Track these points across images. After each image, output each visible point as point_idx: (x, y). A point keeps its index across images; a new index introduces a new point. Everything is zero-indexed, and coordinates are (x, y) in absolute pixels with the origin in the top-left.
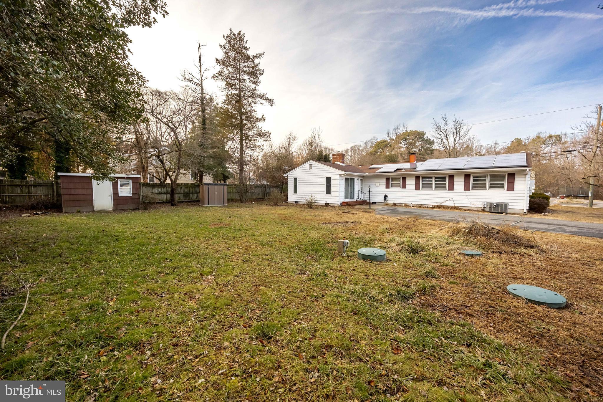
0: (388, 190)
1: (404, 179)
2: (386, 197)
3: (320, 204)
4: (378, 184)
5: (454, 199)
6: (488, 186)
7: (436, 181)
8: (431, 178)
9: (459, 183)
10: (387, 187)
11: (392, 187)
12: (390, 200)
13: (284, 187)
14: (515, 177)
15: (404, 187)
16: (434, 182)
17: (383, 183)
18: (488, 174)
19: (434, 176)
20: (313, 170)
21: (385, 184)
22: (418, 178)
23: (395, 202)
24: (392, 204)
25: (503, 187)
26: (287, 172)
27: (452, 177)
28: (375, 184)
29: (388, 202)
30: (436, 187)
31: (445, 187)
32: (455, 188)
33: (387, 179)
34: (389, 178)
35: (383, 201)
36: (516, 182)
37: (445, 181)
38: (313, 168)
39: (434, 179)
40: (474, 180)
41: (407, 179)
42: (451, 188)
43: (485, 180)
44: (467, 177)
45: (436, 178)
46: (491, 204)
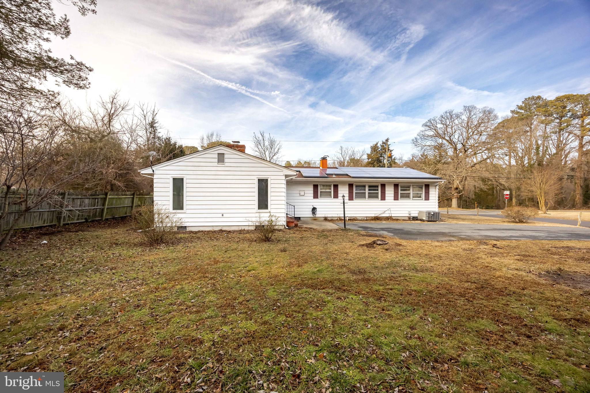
0: (316, 200)
1: (336, 187)
2: (314, 210)
3: (243, 228)
4: (302, 193)
5: (391, 209)
6: (411, 195)
7: (369, 190)
8: (365, 186)
9: (390, 192)
10: (316, 196)
11: (321, 196)
12: (320, 214)
13: (109, 197)
14: (429, 187)
15: (336, 196)
16: (367, 191)
17: (310, 191)
18: (411, 184)
19: (367, 184)
20: (226, 164)
21: (312, 192)
22: (351, 186)
23: (326, 216)
24: (323, 219)
25: (420, 197)
26: (152, 164)
27: (383, 186)
28: (298, 192)
29: (317, 216)
30: (369, 197)
31: (377, 197)
32: (386, 198)
33: (316, 187)
34: (317, 185)
35: (312, 216)
36: (430, 193)
37: (378, 190)
38: (226, 160)
39: (367, 188)
40: (401, 190)
41: (339, 187)
42: (383, 198)
43: (409, 190)
44: (396, 186)
45: (369, 186)
46: (429, 213)
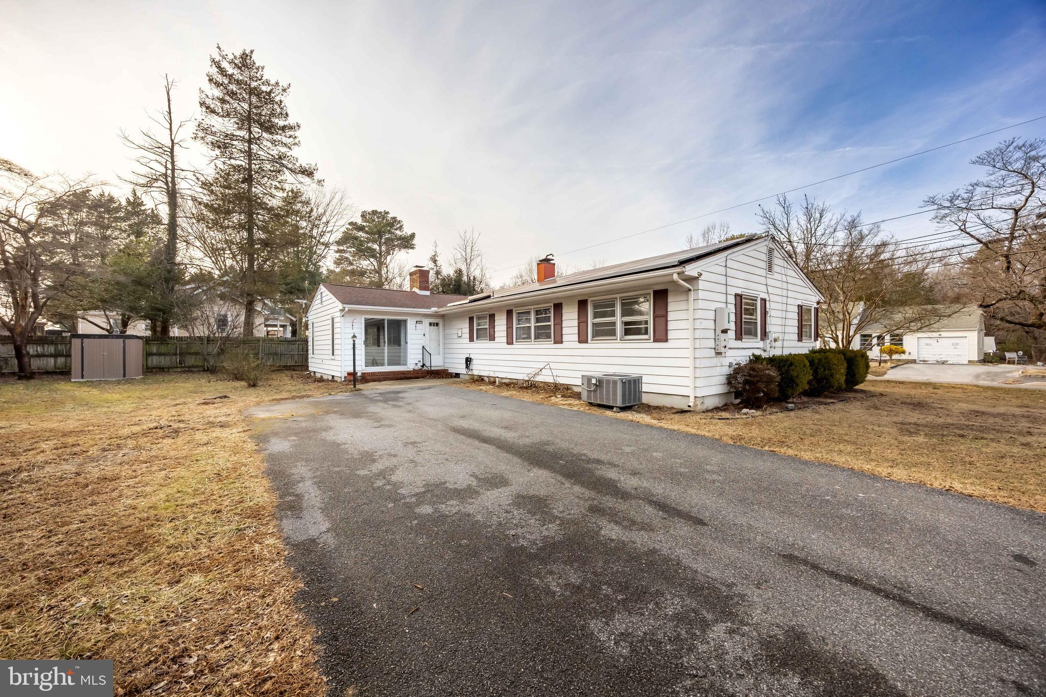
0: (472, 345)
1: (492, 318)
2: (468, 361)
4: (459, 333)
5: (552, 366)
6: (619, 328)
7: (535, 320)
8: (530, 313)
9: (570, 321)
10: (471, 337)
12: (475, 369)
14: (669, 300)
15: (492, 337)
16: (533, 324)
18: (618, 296)
19: (532, 306)
21: (468, 330)
22: (509, 313)
23: (481, 373)
24: (479, 379)
25: (645, 331)
27: (558, 307)
28: (456, 332)
29: (472, 372)
30: (536, 336)
31: (549, 336)
33: (471, 320)
34: (473, 318)
35: (466, 371)
36: (671, 316)
37: (549, 319)
39: (533, 317)
40: (596, 315)
41: (495, 318)
42: (559, 340)
43: (613, 314)
44: (582, 304)
45: (538, 312)
46: (589, 379)
